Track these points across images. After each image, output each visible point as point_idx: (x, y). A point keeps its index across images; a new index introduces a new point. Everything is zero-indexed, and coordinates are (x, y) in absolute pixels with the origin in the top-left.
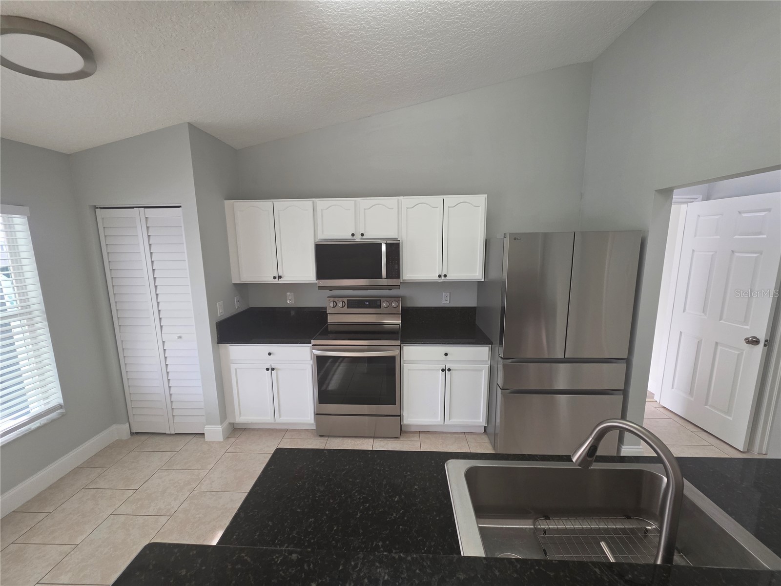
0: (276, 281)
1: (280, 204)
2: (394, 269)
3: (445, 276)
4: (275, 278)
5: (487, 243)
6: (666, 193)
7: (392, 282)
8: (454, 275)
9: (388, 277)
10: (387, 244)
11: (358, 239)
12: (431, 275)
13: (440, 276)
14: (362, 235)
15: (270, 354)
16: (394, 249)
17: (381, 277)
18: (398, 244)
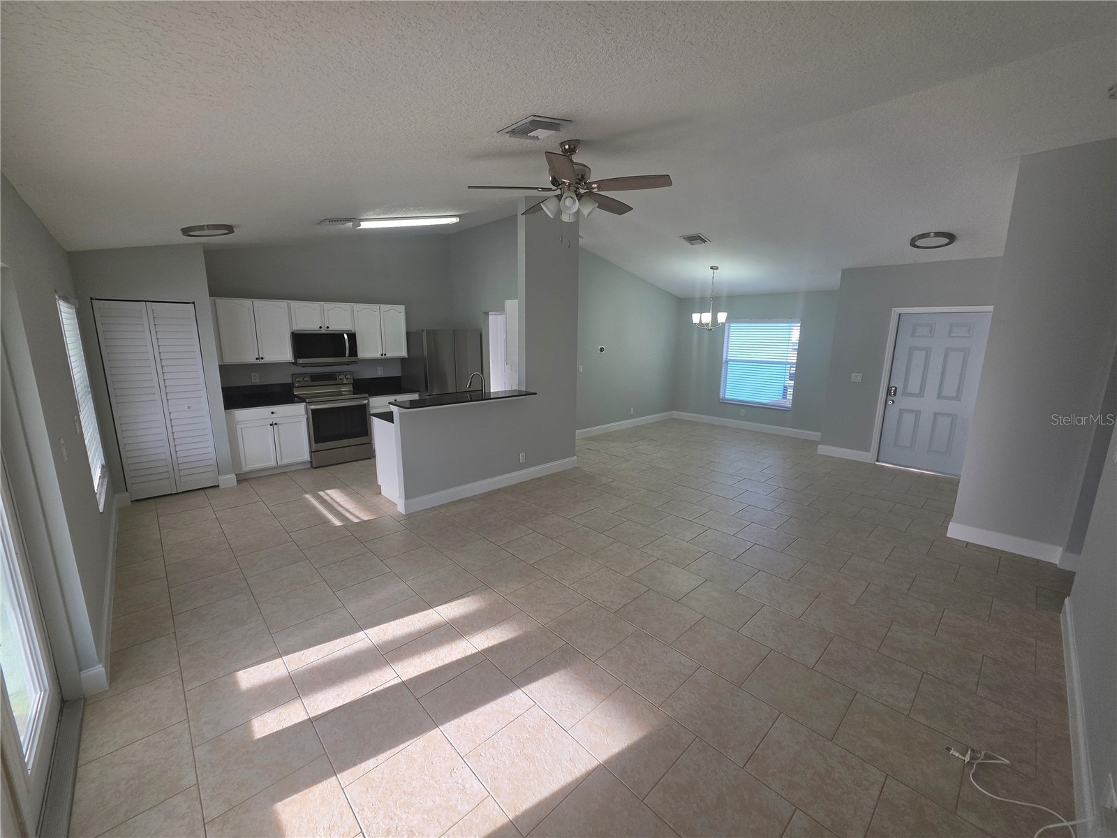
0: (258, 362)
1: (259, 303)
2: (354, 352)
3: (385, 355)
4: (257, 359)
5: (408, 334)
6: (487, 314)
7: (352, 359)
8: (390, 355)
9: (349, 356)
10: (347, 335)
11: (323, 331)
12: (377, 355)
13: (382, 355)
14: (328, 327)
15: (273, 413)
16: (352, 337)
17: (345, 356)
18: (355, 334)
